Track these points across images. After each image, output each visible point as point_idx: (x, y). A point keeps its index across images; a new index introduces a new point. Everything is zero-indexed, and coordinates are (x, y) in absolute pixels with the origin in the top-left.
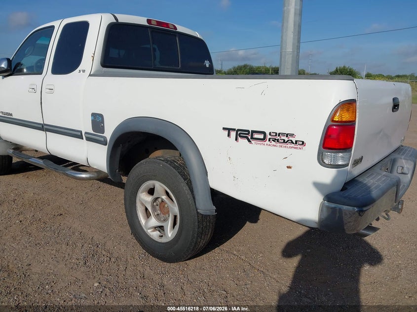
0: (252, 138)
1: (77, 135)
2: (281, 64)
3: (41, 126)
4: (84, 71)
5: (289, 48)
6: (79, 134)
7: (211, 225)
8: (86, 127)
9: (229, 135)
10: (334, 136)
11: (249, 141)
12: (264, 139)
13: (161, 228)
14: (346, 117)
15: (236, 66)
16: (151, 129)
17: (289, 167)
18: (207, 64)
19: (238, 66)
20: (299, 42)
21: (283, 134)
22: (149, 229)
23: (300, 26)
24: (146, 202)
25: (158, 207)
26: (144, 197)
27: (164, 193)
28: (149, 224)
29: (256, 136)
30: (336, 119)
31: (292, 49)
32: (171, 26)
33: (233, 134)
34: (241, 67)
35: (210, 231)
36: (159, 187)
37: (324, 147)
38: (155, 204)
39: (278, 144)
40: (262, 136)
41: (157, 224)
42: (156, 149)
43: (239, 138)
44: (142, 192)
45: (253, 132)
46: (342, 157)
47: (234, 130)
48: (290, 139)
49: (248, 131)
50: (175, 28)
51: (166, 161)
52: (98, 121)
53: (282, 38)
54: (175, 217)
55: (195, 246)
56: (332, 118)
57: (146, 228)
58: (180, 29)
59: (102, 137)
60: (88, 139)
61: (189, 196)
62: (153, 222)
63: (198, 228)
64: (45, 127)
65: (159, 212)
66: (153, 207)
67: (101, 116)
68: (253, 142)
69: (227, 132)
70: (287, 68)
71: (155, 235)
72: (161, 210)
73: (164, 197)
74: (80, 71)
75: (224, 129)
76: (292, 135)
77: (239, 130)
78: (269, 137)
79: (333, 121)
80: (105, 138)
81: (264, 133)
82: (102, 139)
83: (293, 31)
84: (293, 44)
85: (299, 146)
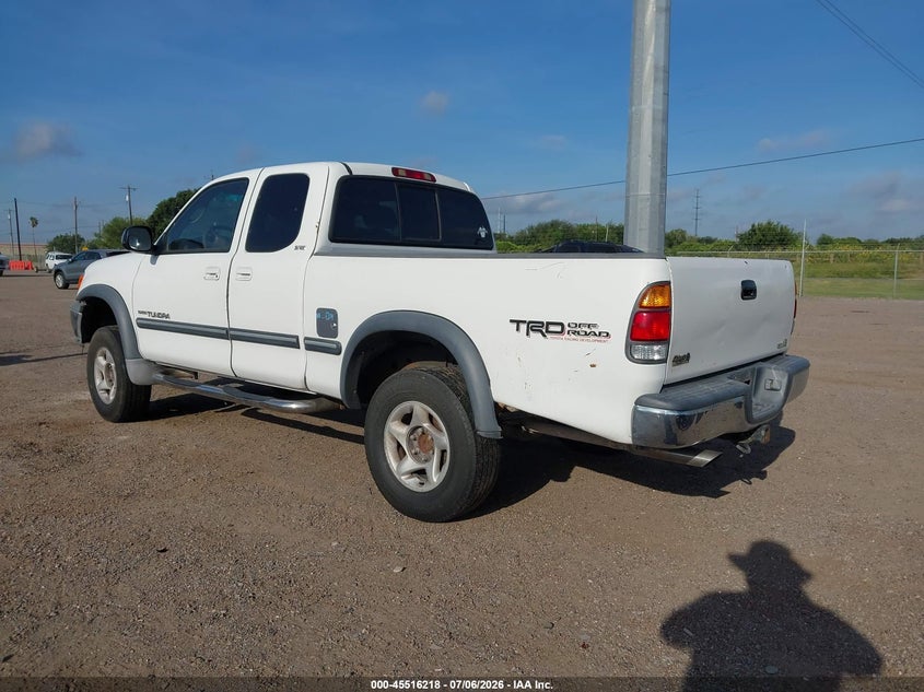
0: (547, 331)
1: (290, 342)
2: (627, 220)
3: (224, 332)
4: (302, 248)
5: (644, 188)
6: (295, 340)
7: (495, 463)
8: (308, 329)
9: (518, 330)
10: (644, 324)
11: (544, 336)
12: (562, 332)
13: (421, 473)
14: (659, 301)
15: (535, 224)
16: (411, 326)
17: (593, 366)
18: (483, 232)
19: (540, 225)
20: (664, 175)
21: (584, 325)
22: (403, 475)
23: (665, 145)
24: (399, 434)
25: (416, 443)
26: (396, 429)
27: (426, 417)
28: (402, 469)
29: (552, 328)
30: (645, 303)
31: (651, 191)
32: (427, 177)
33: (523, 327)
34: (546, 226)
35: (494, 470)
36: (420, 409)
37: (632, 339)
38: (412, 437)
39: (579, 337)
40: (559, 329)
41: (417, 466)
42: (410, 362)
43: (531, 332)
44: (394, 420)
45: (548, 323)
46: (658, 352)
47: (525, 322)
48: (593, 330)
49: (542, 323)
50: (434, 179)
51: (432, 372)
52: (327, 321)
53: (628, 167)
54: (443, 452)
55: (473, 491)
56: (639, 303)
57: (398, 473)
58: (441, 180)
59: (333, 342)
60: (309, 348)
61: (464, 418)
62: (410, 463)
63: (478, 462)
64: (232, 332)
65: (418, 449)
66: (409, 441)
67: (334, 312)
68: (548, 336)
69: (515, 325)
70: (640, 230)
71: (412, 483)
72: (420, 446)
73: (426, 425)
74: (296, 248)
75: (511, 321)
76: (595, 326)
77: (530, 322)
78: (567, 329)
79: (641, 307)
80: (338, 344)
81: (562, 324)
82: (335, 346)
83: (650, 153)
84: (652, 180)
85: (603, 339)
